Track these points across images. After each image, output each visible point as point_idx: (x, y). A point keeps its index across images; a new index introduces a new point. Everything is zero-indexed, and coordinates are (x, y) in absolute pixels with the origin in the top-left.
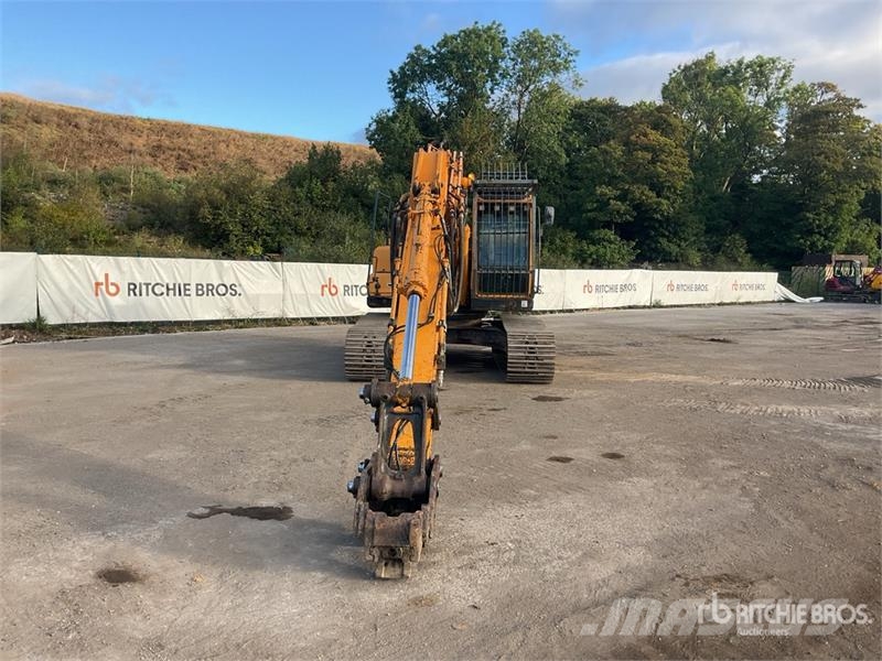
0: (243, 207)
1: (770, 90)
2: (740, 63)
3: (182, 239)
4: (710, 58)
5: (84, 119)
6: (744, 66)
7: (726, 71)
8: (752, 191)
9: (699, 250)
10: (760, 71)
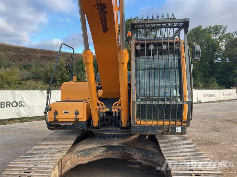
0: (61, 72)
1: (220, 34)
2: (210, 27)
3: (42, 82)
4: (200, 26)
5: (22, 49)
6: (211, 28)
7: (205, 30)
8: (215, 65)
9: (201, 82)
10: (216, 29)
